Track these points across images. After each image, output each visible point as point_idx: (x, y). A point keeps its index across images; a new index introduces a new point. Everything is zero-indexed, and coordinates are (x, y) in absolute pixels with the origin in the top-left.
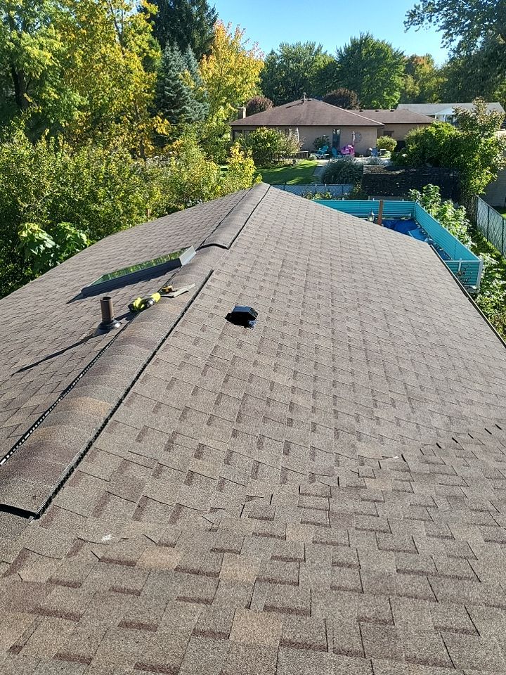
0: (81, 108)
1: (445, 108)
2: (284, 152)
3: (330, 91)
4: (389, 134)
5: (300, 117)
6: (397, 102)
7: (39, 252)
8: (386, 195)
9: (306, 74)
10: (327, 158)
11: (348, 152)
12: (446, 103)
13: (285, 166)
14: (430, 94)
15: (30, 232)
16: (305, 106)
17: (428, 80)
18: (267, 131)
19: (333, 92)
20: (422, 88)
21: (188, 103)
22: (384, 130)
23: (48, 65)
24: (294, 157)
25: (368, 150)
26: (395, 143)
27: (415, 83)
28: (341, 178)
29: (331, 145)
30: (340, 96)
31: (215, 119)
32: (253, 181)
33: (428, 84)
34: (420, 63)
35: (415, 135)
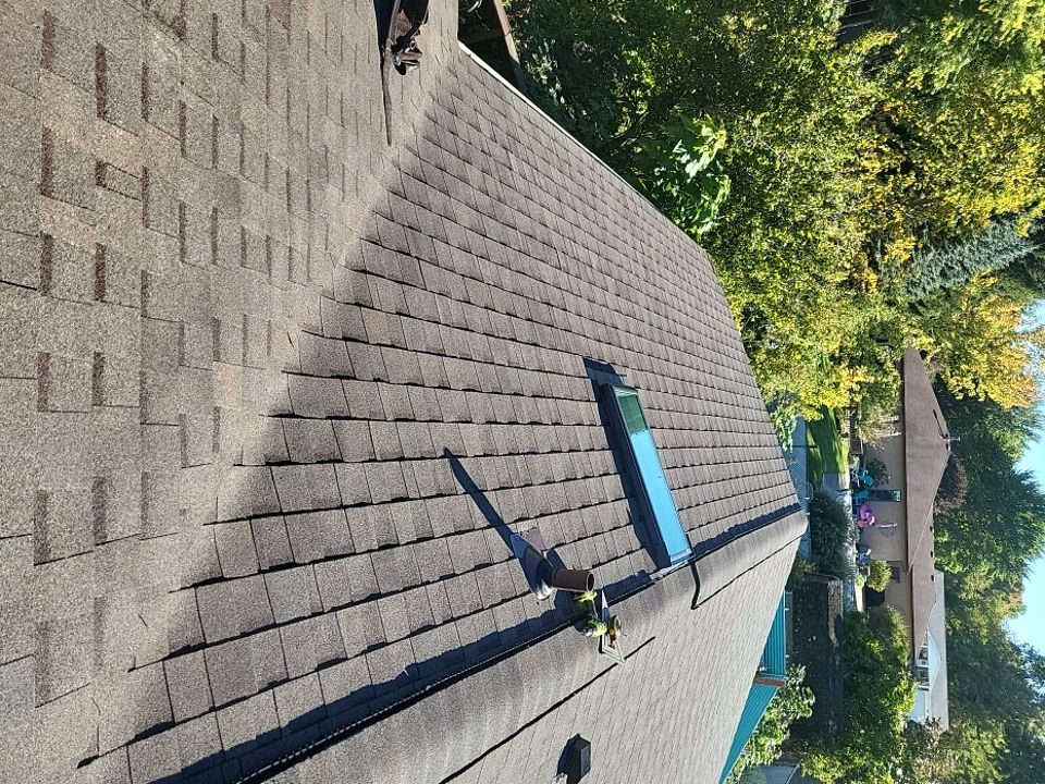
0: (928, 78)
1: (938, 646)
2: (860, 417)
3: (962, 463)
4: (895, 577)
5: (919, 434)
6: (946, 568)
7: (677, 155)
8: (795, 621)
9: (991, 417)
10: (853, 485)
11: (863, 517)
12: (947, 643)
13: (838, 421)
14: (962, 616)
15: (710, 139)
16: (938, 440)
17: (984, 610)
18: (895, 387)
19: (961, 469)
20: (970, 603)
21: (940, 254)
22: (901, 570)
23: (1000, 23)
24: (853, 430)
25: (868, 547)
26: (881, 589)
27: (978, 592)
28: (820, 525)
29: (873, 488)
30: (956, 481)
31: (915, 332)
32: (810, 406)
33: (976, 611)
34: (1010, 598)
35: (894, 622)
